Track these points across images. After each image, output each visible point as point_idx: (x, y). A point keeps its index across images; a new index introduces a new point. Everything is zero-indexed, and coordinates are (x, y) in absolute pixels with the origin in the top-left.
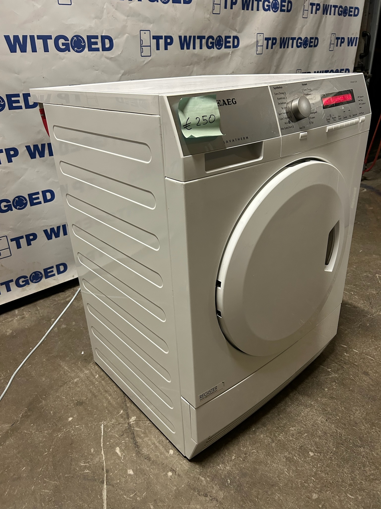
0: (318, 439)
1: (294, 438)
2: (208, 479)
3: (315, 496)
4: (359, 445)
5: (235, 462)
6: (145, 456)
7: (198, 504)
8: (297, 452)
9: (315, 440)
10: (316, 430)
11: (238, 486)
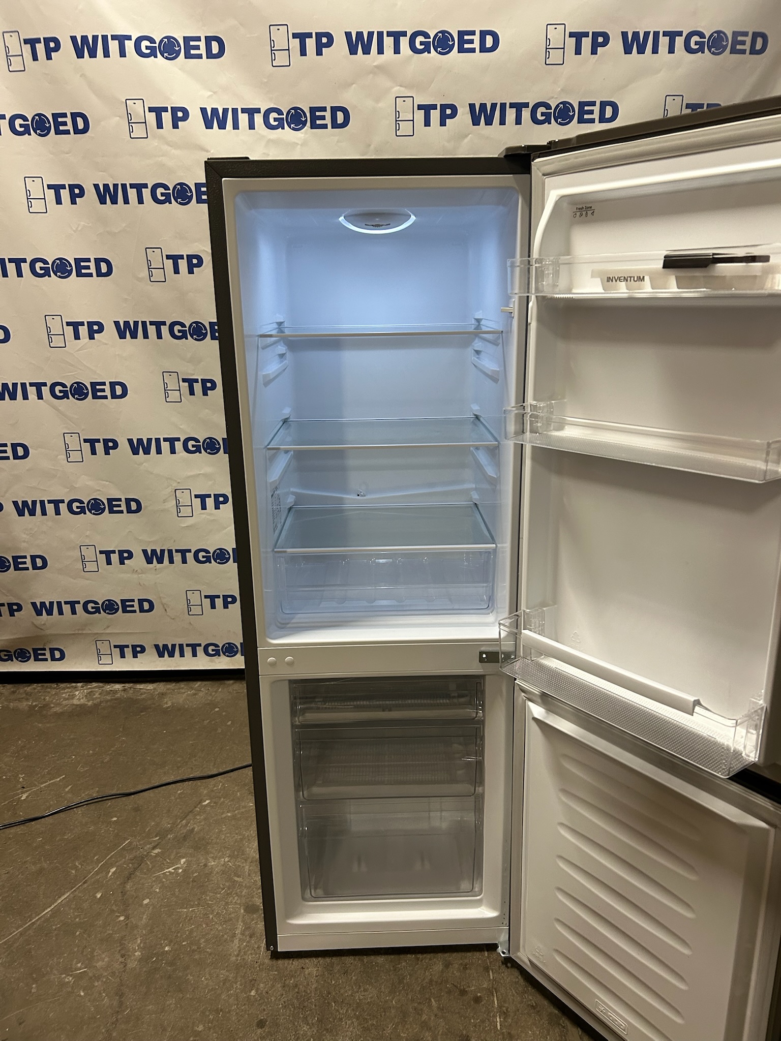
0: (279, 985)
1: (259, 968)
2: (142, 945)
3: (201, 1028)
4: (310, 1022)
5: (180, 948)
6: (124, 890)
7: (109, 957)
8: (243, 981)
9: (277, 984)
10: (292, 976)
11: (155, 969)
